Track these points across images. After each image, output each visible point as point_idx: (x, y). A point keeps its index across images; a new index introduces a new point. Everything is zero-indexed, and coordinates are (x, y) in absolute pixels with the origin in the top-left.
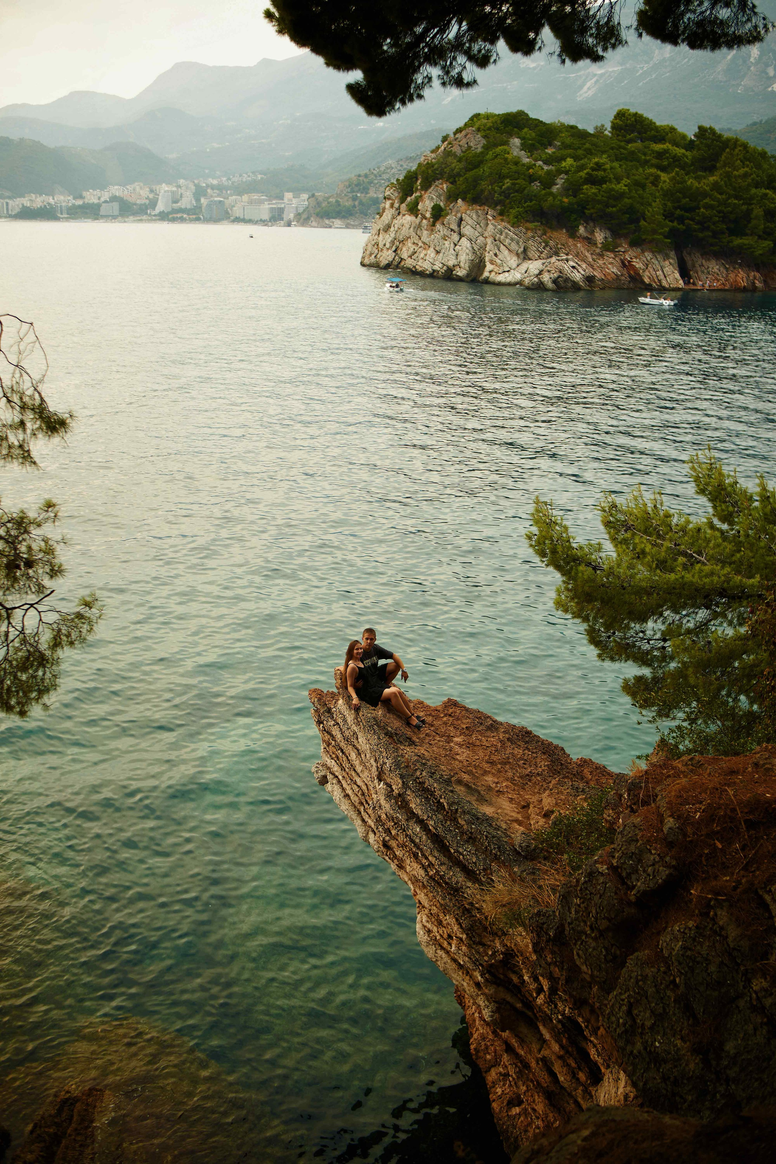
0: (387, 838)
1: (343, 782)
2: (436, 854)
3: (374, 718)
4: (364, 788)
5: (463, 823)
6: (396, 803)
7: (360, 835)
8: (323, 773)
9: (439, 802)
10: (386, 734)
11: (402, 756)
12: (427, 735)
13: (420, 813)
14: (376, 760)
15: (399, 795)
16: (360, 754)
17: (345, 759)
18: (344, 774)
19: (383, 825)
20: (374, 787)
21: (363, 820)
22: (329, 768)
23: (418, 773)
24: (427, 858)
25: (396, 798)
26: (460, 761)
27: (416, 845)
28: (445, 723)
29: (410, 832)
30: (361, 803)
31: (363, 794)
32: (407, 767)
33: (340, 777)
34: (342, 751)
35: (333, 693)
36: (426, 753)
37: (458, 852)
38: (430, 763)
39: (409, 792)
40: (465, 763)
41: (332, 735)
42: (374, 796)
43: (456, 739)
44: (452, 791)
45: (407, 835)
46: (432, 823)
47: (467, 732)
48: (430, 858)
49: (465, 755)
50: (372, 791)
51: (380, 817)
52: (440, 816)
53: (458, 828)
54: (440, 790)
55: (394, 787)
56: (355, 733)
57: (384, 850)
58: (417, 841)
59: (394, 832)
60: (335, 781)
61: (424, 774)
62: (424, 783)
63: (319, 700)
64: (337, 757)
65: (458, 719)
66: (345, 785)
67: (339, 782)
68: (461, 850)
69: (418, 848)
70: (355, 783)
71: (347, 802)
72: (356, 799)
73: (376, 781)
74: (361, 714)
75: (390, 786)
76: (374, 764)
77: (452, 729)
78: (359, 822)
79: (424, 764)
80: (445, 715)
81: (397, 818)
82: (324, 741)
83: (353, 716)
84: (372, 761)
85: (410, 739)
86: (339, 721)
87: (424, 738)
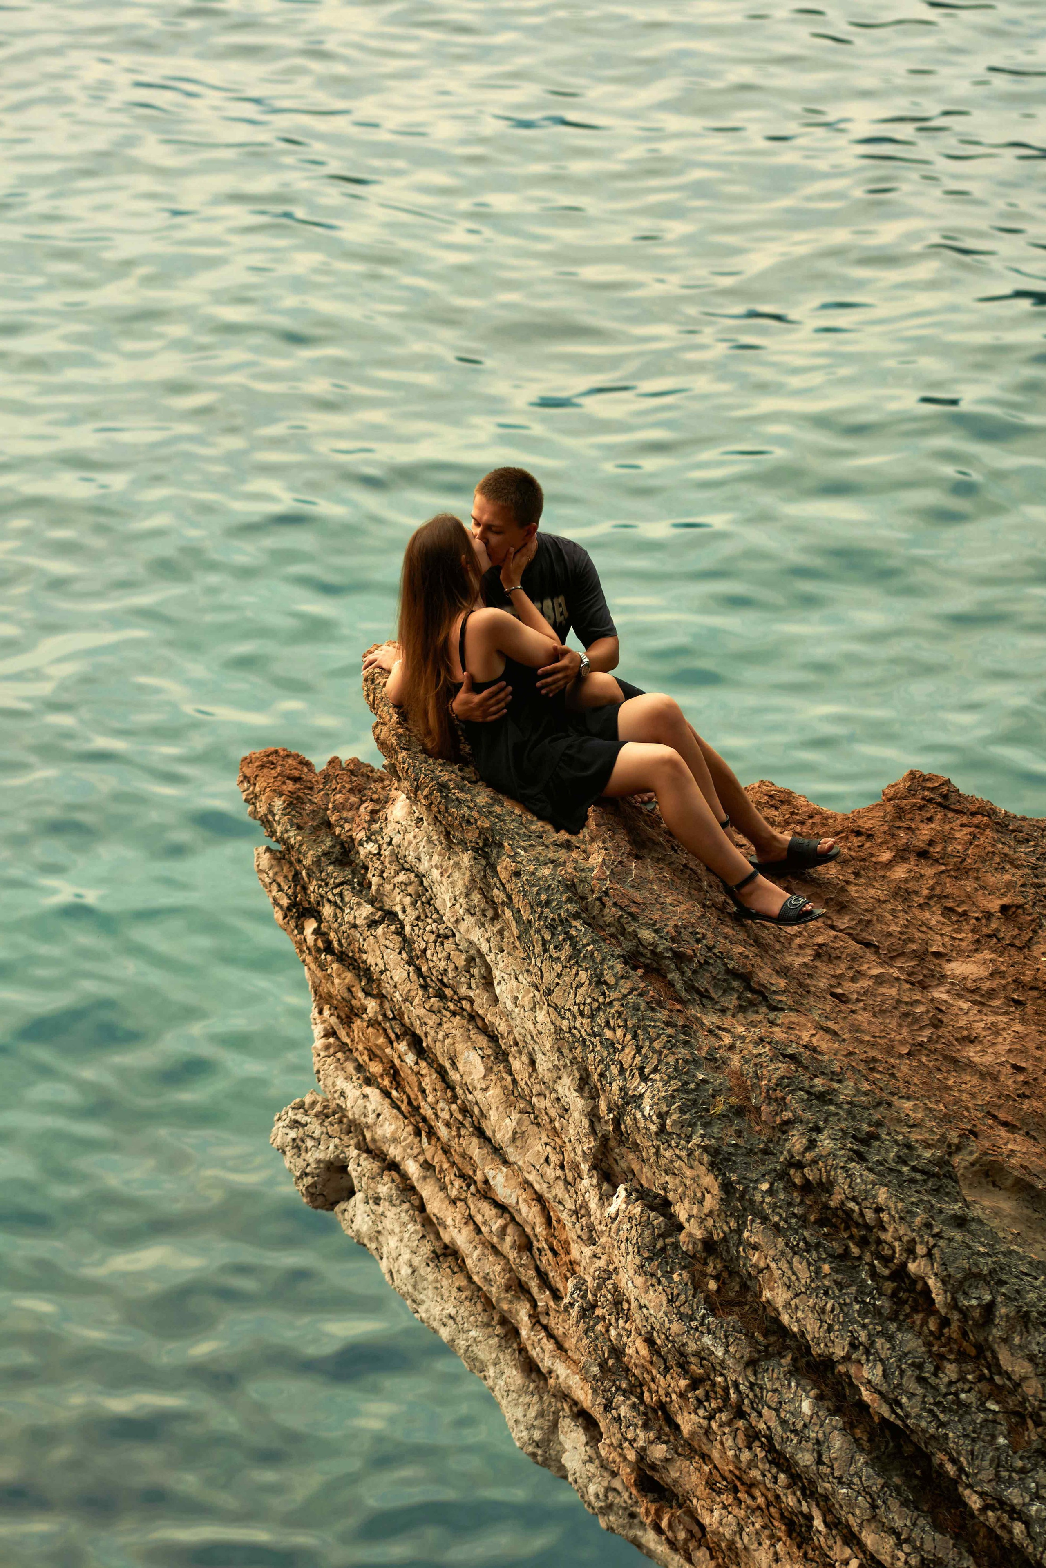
0: (659, 1451)
1: (427, 1190)
2: (898, 1518)
3: (571, 887)
4: (529, 1213)
5: (1019, 1368)
6: (697, 1285)
7: (520, 1435)
8: (326, 1152)
9: (900, 1273)
10: (631, 960)
11: (714, 1061)
12: (821, 953)
13: (812, 1327)
14: (584, 1083)
15: (709, 1245)
16: (502, 1056)
17: (430, 1080)
18: (430, 1151)
19: (636, 1389)
20: (580, 1212)
21: (530, 1368)
22: (354, 1128)
23: (796, 1142)
24: (851, 1539)
25: (690, 1261)
26: (987, 1075)
27: (795, 1479)
28: (902, 893)
29: (767, 1421)
30: (519, 1288)
31: (526, 1245)
32: (740, 1111)
33: (412, 1168)
34: (416, 1044)
35: (357, 769)
36: (823, 1043)
37: (1001, 1504)
38: (846, 1090)
39: (754, 1233)
40: (1010, 1082)
41: (363, 972)
42: (580, 1252)
43: (957, 968)
44: (960, 1222)
45: (752, 1436)
46: (871, 1372)
47: (1008, 932)
48: (869, 1538)
49: (1004, 1042)
50: (572, 1231)
51: (617, 1352)
52: (911, 1342)
53: (997, 1393)
54: (906, 1216)
55: (681, 1211)
56: (475, 958)
57: (644, 1508)
58: (805, 1458)
59: (688, 1422)
60: (385, 1188)
61: (825, 1143)
62: (827, 1187)
63: (294, 803)
64: (394, 1074)
65: (961, 871)
66: (436, 1205)
67: (407, 1189)
68: (1014, 1496)
69: (809, 1492)
70: (486, 1193)
71: (449, 1283)
72: (493, 1268)
73: (587, 1182)
74: (504, 866)
75: (663, 1206)
76: (577, 1103)
77: (933, 917)
78: (513, 1376)
79: (823, 1098)
80: (901, 855)
81: (702, 1355)
82: (323, 999)
83: (461, 880)
84: (567, 1088)
85: (746, 978)
86: (398, 901)
87: (810, 971)
